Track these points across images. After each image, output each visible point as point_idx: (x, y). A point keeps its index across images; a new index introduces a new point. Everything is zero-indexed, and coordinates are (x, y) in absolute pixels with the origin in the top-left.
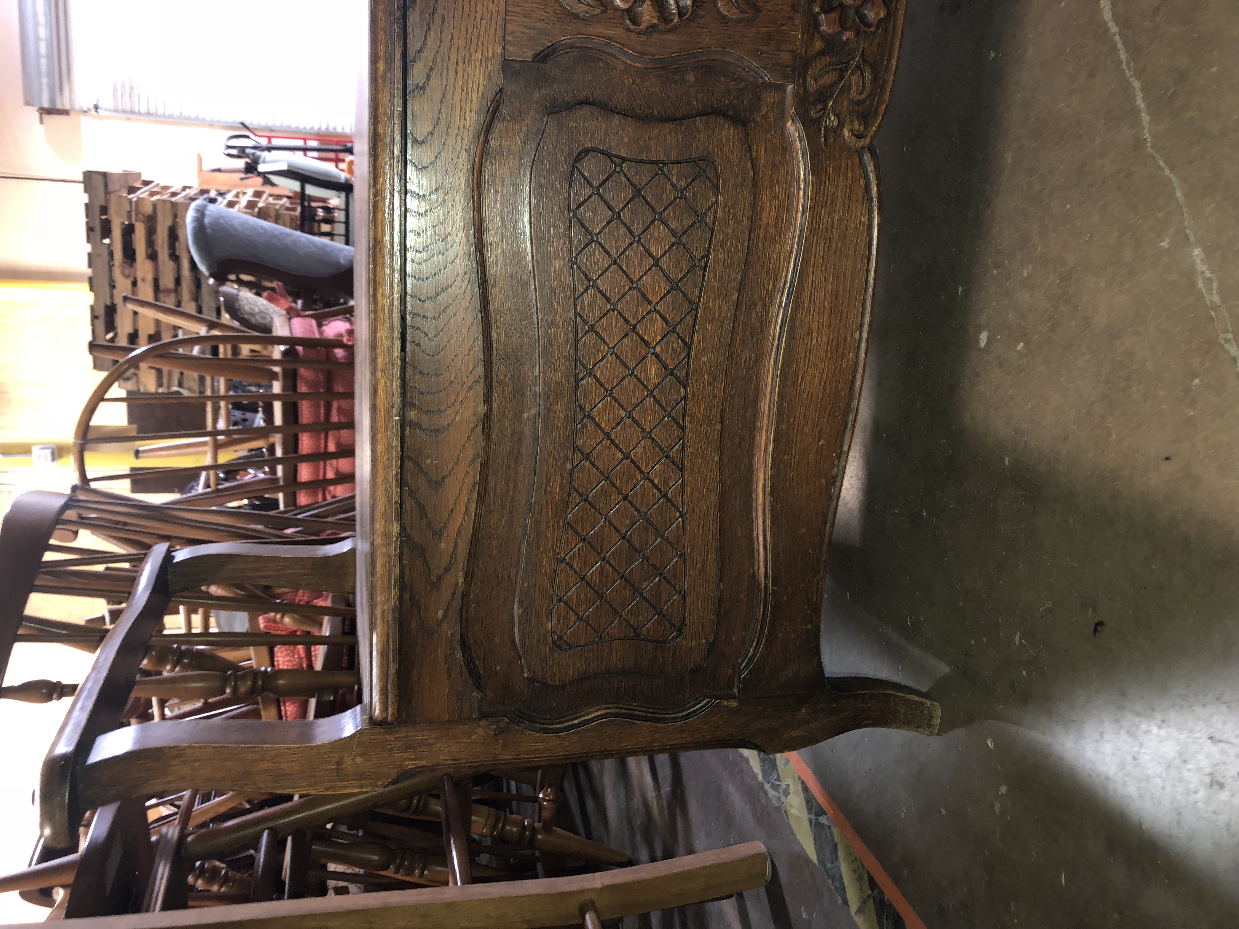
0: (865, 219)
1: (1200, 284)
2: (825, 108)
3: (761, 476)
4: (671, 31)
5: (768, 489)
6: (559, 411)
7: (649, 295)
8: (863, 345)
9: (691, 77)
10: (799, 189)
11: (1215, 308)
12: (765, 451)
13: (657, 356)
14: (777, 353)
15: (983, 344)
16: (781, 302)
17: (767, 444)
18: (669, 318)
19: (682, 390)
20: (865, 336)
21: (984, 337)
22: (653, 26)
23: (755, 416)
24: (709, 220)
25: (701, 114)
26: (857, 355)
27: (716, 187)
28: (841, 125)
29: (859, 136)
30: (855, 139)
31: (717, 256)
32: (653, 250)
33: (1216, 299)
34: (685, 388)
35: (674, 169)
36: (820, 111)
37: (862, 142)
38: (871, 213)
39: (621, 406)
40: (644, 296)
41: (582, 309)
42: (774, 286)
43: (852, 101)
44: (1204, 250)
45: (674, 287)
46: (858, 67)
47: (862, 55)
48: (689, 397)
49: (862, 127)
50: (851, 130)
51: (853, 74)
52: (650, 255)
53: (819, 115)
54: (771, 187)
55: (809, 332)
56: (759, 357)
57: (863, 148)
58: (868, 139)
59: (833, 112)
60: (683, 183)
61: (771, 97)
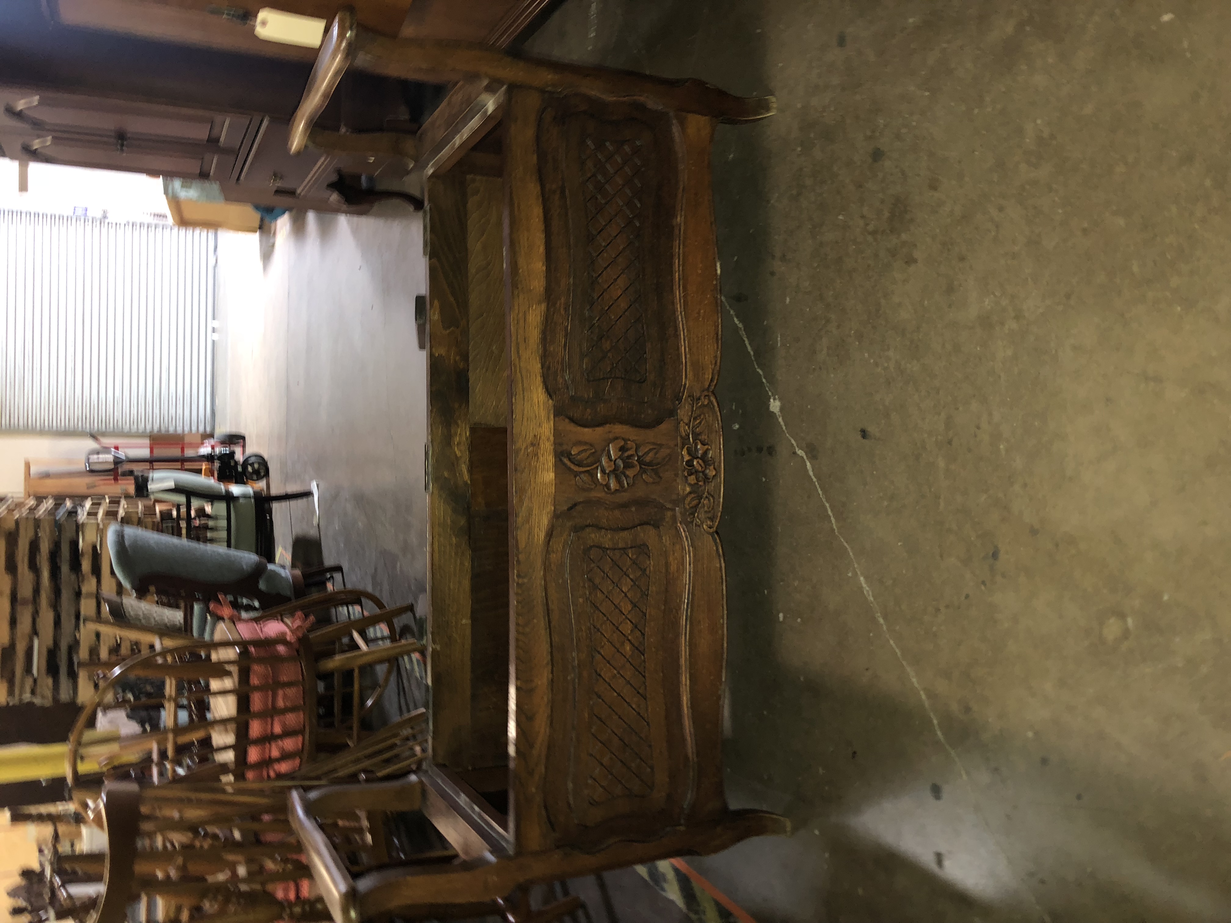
0: (718, 565)
1: (865, 592)
2: (694, 517)
3: (685, 698)
4: (624, 491)
5: (689, 705)
6: (585, 674)
7: (623, 611)
8: (725, 626)
9: (633, 509)
10: (686, 554)
11: (872, 603)
12: (686, 685)
13: (629, 640)
14: (686, 633)
15: (781, 619)
16: (684, 608)
17: (686, 681)
18: (634, 622)
19: (642, 657)
20: (725, 622)
21: (781, 616)
22: (616, 490)
23: (678, 666)
24: (648, 572)
25: (640, 525)
26: (723, 631)
27: (649, 557)
28: (702, 523)
29: (710, 527)
30: (709, 529)
31: (653, 589)
32: (623, 590)
33: (872, 599)
34: (644, 655)
35: (630, 551)
36: (692, 518)
37: (711, 530)
38: (720, 561)
39: (615, 668)
40: (621, 612)
41: (593, 620)
42: (680, 601)
43: (706, 512)
44: (864, 577)
45: (635, 605)
46: (706, 497)
47: (708, 492)
48: (646, 660)
49: (711, 524)
50: (707, 525)
51: (704, 500)
52: (623, 591)
53: (692, 520)
54: (674, 554)
55: (699, 622)
56: (677, 636)
57: (713, 532)
58: (715, 528)
59: (698, 518)
60: (635, 556)
61: (669, 514)
